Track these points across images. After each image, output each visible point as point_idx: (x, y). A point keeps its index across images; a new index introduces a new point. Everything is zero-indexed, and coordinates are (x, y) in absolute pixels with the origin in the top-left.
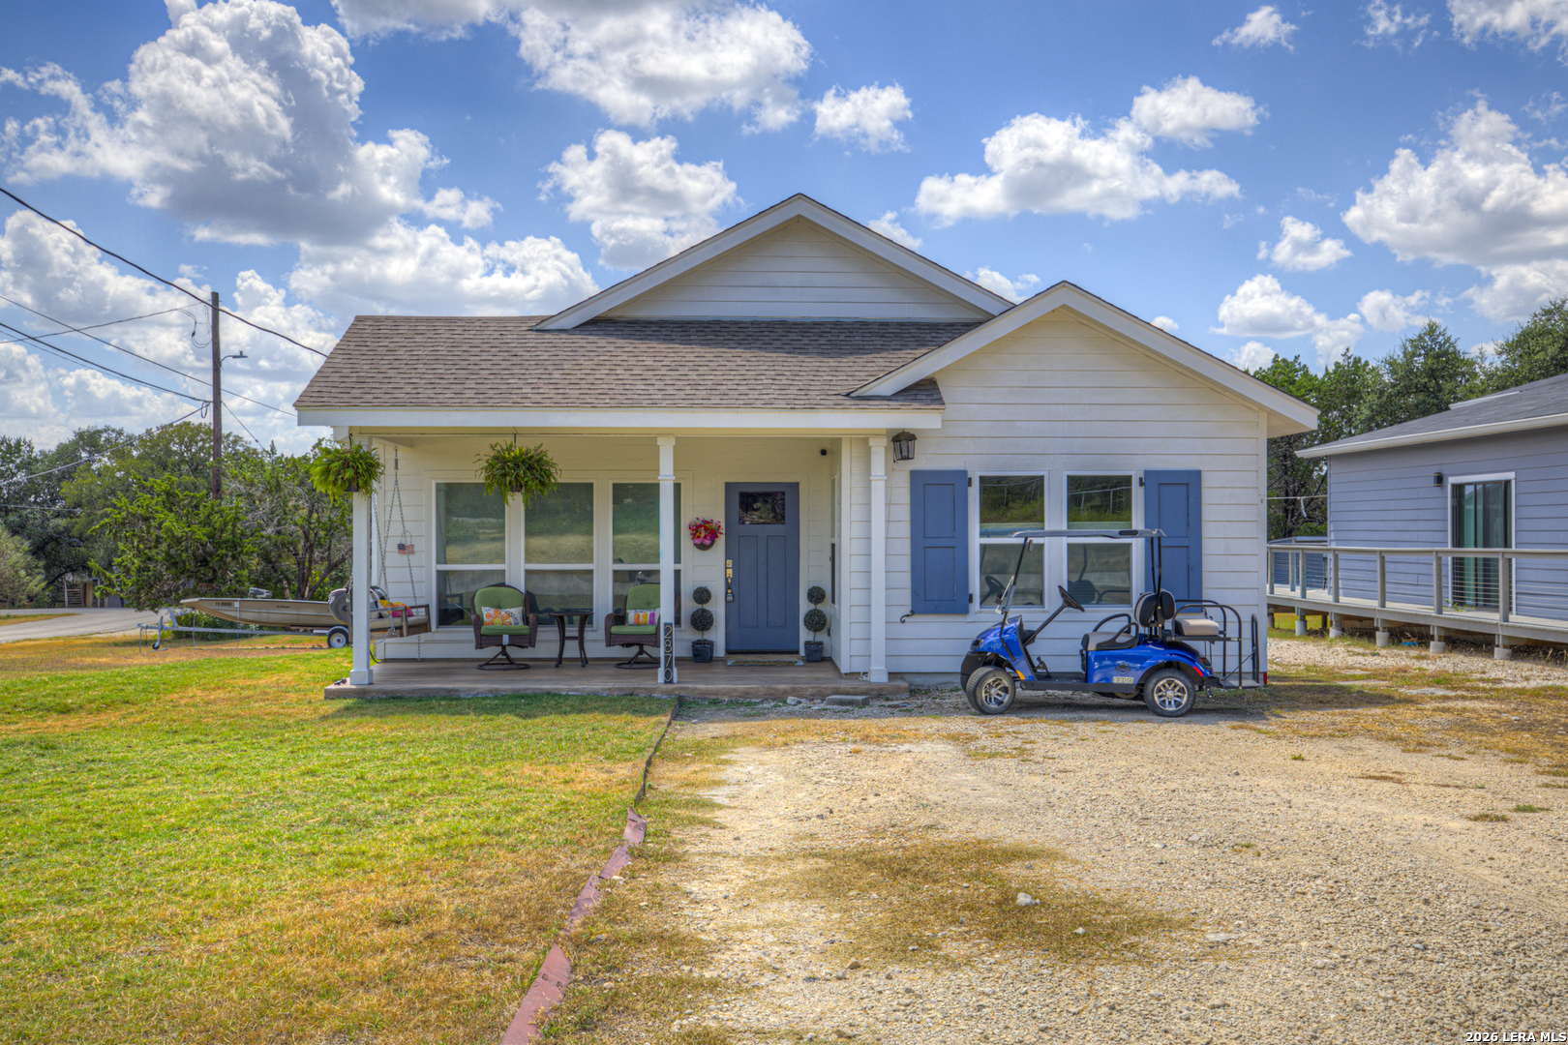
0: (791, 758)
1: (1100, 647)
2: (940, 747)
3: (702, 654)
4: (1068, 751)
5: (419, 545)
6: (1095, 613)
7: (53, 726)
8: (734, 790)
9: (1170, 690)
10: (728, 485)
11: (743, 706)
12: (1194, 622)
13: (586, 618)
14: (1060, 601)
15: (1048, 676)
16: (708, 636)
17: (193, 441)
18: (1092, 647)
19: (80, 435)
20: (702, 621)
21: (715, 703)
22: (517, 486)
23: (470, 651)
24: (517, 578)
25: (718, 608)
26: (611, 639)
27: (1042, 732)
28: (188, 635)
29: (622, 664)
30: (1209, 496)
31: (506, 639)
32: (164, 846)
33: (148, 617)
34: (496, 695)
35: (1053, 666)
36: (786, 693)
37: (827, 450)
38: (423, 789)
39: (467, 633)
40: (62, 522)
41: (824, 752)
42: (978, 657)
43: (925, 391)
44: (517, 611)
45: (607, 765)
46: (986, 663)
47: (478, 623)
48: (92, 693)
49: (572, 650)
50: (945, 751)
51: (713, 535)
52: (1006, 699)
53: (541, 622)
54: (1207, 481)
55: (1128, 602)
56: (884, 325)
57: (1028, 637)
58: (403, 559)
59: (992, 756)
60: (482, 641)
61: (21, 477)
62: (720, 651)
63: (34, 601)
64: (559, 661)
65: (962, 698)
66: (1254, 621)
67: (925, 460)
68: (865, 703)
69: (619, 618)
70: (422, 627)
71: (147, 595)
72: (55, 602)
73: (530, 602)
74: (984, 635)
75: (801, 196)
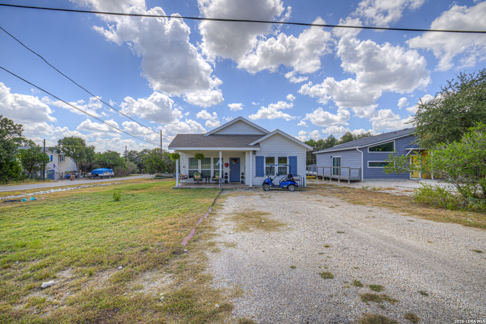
0: (236, 198)
1: (282, 182)
2: (258, 196)
3: (226, 182)
4: (276, 197)
5: (186, 166)
6: (281, 176)
7: (135, 192)
8: (227, 203)
9: (292, 188)
10: (230, 158)
11: (231, 189)
12: (295, 178)
13: (209, 177)
14: (276, 175)
15: (275, 186)
16: (227, 180)
17: (159, 151)
18: (281, 181)
19: (144, 150)
20: (226, 177)
21: (227, 189)
22: (199, 158)
23: (193, 182)
24: (200, 172)
25: (229, 176)
26: (213, 180)
27: (273, 194)
28: (157, 178)
29: (215, 184)
30: (298, 160)
31: (198, 180)
32: (144, 211)
33: (152, 175)
34: (196, 188)
35: (275, 184)
36: (238, 188)
37: (244, 153)
38: (183, 202)
39: (192, 179)
40: (141, 162)
41: (241, 197)
42: (265, 183)
43: (258, 145)
44: (200, 176)
45: (210, 199)
46: (266, 184)
47: (194, 177)
48: (141, 187)
49: (208, 182)
50: (259, 197)
51: (228, 165)
52: (269, 189)
53: (203, 178)
54: (298, 158)
55: (286, 175)
56: (252, 135)
57: (272, 180)
58: (184, 169)
59: (265, 198)
60: (195, 180)
61: (136, 156)
62: (229, 182)
63: (138, 173)
64: (206, 183)
65: (262, 189)
66: (304, 178)
67: (257, 155)
68: (249, 189)
69: (214, 177)
70: (187, 178)
71: (152, 172)
72: (141, 173)
73: (202, 175)
74: (265, 180)
75: (240, 117)
